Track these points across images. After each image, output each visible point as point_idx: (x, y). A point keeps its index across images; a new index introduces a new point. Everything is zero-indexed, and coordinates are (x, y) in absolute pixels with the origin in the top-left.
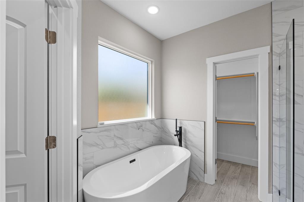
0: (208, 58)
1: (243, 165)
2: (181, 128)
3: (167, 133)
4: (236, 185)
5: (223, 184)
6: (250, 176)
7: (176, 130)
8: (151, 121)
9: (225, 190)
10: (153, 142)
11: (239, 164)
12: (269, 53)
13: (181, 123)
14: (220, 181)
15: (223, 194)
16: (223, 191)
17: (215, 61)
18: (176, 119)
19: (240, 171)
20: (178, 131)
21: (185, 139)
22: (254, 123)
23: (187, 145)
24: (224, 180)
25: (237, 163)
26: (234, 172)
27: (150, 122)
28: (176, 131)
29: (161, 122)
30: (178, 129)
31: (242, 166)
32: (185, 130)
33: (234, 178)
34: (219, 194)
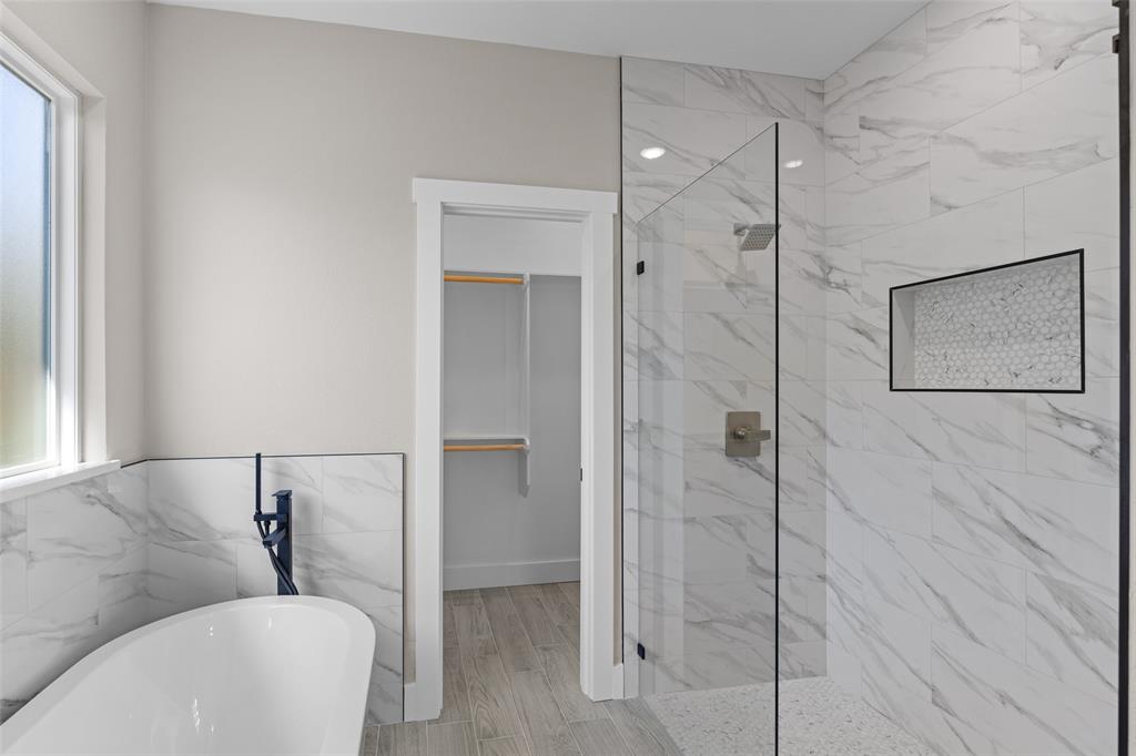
0: (418, 177)
1: (486, 593)
2: (284, 500)
3: (191, 539)
4: (510, 680)
5: (469, 691)
6: (522, 626)
7: (260, 512)
8: (87, 487)
9: (486, 716)
10: (96, 617)
11: (472, 591)
12: (614, 215)
13: (280, 473)
14: (455, 687)
15: (491, 737)
16: (484, 723)
17: (452, 200)
18: (258, 456)
19: (490, 619)
20: (269, 518)
21: (308, 553)
22: (521, 441)
23: (316, 576)
24: (461, 673)
25: (465, 591)
26: (475, 630)
27: (81, 488)
28: (259, 517)
29: (147, 480)
30: (269, 507)
31: (482, 597)
32: (307, 507)
33: (486, 653)
34: (481, 743)
